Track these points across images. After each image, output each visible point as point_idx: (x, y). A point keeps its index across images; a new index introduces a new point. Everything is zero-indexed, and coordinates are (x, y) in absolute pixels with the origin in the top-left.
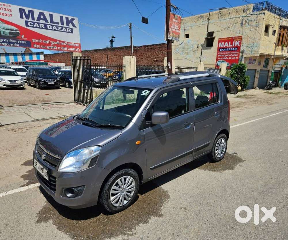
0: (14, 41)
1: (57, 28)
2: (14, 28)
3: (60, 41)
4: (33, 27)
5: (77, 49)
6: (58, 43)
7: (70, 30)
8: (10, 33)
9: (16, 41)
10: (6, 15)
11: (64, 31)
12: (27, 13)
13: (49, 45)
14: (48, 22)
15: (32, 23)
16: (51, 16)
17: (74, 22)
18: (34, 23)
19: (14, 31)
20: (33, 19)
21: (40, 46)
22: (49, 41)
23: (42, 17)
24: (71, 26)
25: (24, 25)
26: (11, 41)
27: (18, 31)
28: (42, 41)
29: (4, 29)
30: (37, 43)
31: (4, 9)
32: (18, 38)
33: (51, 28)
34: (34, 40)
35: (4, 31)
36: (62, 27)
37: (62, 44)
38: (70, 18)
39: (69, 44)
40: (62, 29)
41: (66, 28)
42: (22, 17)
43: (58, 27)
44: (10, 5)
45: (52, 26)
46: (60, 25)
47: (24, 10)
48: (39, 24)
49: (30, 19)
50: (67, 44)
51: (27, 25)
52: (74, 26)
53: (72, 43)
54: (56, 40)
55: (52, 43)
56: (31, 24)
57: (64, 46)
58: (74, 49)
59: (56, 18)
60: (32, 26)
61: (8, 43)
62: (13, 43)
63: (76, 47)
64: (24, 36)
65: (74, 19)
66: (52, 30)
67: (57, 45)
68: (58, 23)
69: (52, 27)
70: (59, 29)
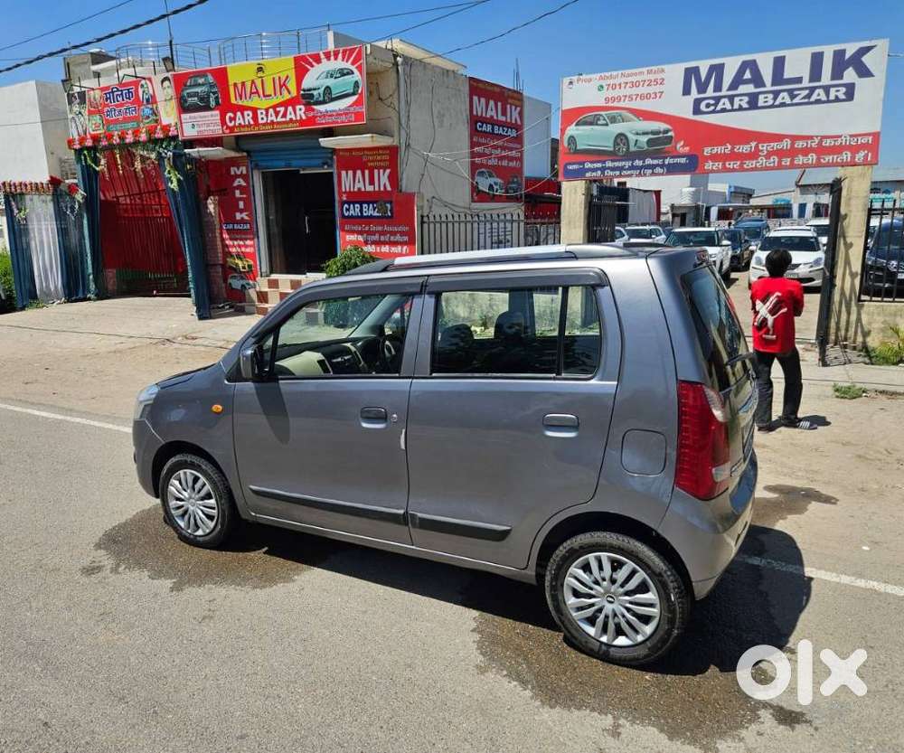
0: (655, 162)
1: (793, 97)
2: (662, 126)
3: (794, 138)
4: (714, 112)
5: (860, 156)
6: (786, 144)
7: (843, 90)
8: (650, 142)
9: (660, 162)
10: (648, 96)
11: (818, 102)
12: (703, 75)
13: (754, 155)
14: (764, 85)
15: (712, 102)
16: (779, 63)
17: (866, 59)
18: (718, 99)
19: (661, 135)
20: (718, 88)
21: (724, 164)
22: (753, 144)
23: (748, 75)
24: (850, 75)
25: (687, 114)
26: (649, 161)
27: (670, 134)
28: (733, 148)
29: (637, 134)
30: (714, 158)
31: (647, 83)
32: (666, 152)
33: (771, 102)
34: (707, 151)
35: (637, 141)
36: (812, 90)
37: (800, 144)
38: (851, 49)
39: (827, 143)
40: (809, 96)
41: (827, 89)
42: (687, 91)
43: (796, 93)
44: (663, 67)
45: (776, 94)
46: (805, 83)
47: (696, 70)
48: (731, 98)
49: (710, 92)
50: (821, 142)
51: (697, 111)
52: (864, 72)
53: (840, 136)
54: (778, 138)
55: (764, 147)
56: (708, 106)
57: (806, 152)
58: (846, 156)
59: (798, 63)
60: (712, 108)
61: (640, 168)
62: (653, 167)
63: (854, 149)
64: (682, 143)
65: (868, 49)
66: (772, 106)
67: (780, 154)
68: (799, 80)
69: (775, 99)
70: (796, 100)
